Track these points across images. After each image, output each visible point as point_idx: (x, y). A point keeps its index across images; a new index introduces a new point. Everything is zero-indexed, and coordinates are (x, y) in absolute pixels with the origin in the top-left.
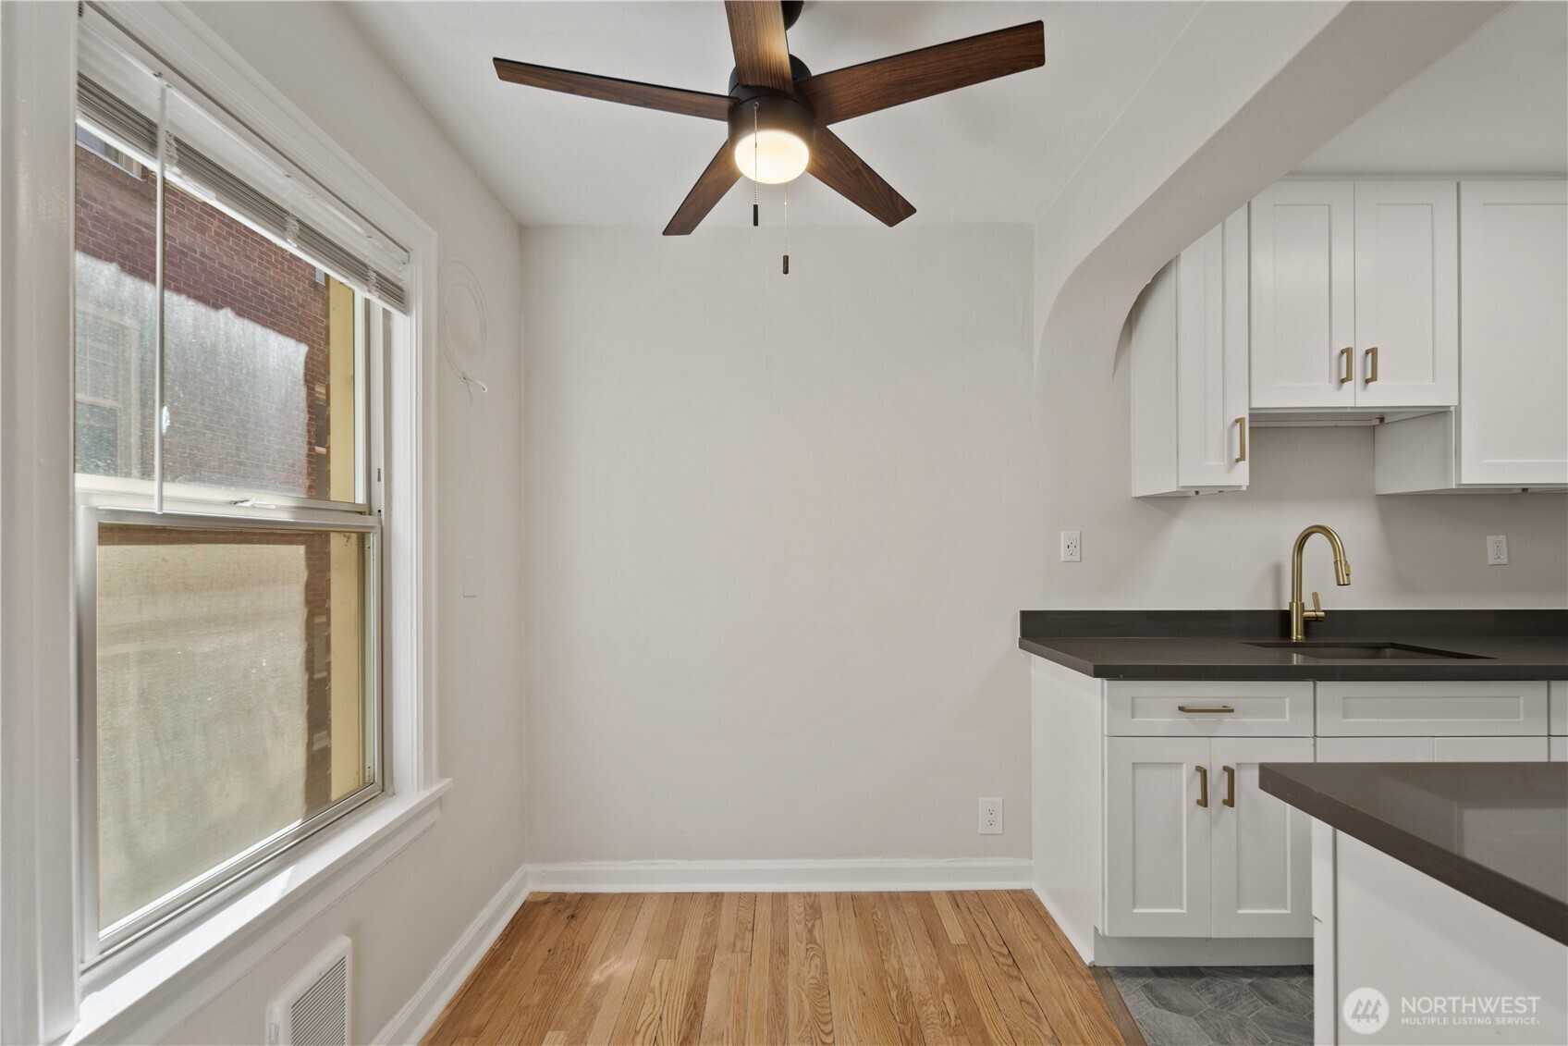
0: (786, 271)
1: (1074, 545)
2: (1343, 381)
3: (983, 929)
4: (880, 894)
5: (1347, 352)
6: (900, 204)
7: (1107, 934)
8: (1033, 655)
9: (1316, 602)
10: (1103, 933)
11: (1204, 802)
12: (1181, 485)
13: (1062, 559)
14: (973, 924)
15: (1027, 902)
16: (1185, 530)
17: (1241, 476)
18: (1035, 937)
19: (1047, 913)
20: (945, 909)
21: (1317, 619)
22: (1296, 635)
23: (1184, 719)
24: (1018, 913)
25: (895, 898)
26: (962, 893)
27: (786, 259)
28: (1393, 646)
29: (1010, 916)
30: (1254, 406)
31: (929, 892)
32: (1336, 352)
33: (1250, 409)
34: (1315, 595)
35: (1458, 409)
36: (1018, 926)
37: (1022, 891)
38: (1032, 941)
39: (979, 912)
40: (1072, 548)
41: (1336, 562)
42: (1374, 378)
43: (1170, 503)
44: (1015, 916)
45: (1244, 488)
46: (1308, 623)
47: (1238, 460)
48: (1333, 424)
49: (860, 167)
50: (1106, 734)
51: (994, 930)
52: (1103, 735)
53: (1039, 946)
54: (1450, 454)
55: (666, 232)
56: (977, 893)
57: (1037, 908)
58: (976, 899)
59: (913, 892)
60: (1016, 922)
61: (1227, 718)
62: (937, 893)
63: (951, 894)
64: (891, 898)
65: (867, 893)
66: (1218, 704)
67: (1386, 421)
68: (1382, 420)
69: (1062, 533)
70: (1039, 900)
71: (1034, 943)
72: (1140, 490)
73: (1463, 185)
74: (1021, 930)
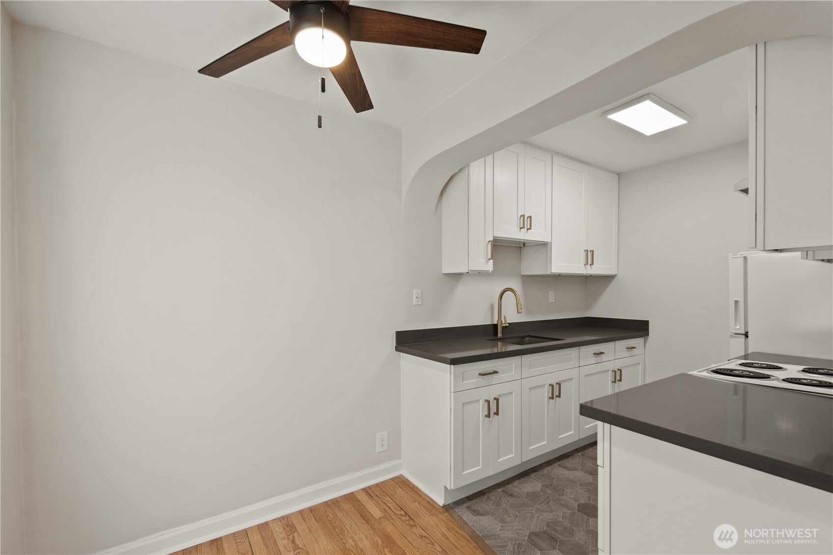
0: (320, 126)
1: (419, 296)
2: (521, 228)
3: (388, 505)
4: (326, 502)
5: (524, 216)
6: (368, 101)
7: (453, 489)
8: (401, 353)
9: (505, 320)
10: (451, 488)
11: (488, 416)
12: (470, 269)
13: (414, 304)
14: (382, 504)
15: (401, 482)
16: (462, 289)
17: (489, 267)
18: (413, 500)
19: (413, 485)
20: (364, 498)
21: (506, 327)
22: (500, 335)
23: (481, 379)
24: (400, 489)
25: (335, 502)
26: (369, 487)
27: (320, 118)
28: (529, 336)
29: (398, 493)
30: (495, 236)
31: (353, 493)
32: (519, 216)
33: (494, 237)
34: (505, 317)
35: (551, 243)
36: (404, 497)
37: (398, 477)
38: (413, 503)
39: (383, 495)
40: (418, 298)
41: (517, 303)
42: (530, 228)
43: (456, 277)
44: (399, 491)
45: (491, 272)
46: (504, 328)
47: (489, 259)
48: (509, 245)
49: (357, 73)
50: (452, 391)
51: (394, 503)
52: (451, 392)
53: (417, 504)
54: (548, 260)
55: (199, 71)
56: (377, 485)
57: (408, 484)
58: (378, 489)
59: (344, 495)
60: (402, 495)
61: (495, 376)
62: (357, 491)
63: (364, 490)
64: (333, 503)
65: (318, 504)
66: (491, 370)
67: (526, 245)
68: (524, 245)
69: (414, 290)
70: (407, 479)
71: (414, 503)
72: (447, 270)
73: (553, 156)
74: (405, 498)
